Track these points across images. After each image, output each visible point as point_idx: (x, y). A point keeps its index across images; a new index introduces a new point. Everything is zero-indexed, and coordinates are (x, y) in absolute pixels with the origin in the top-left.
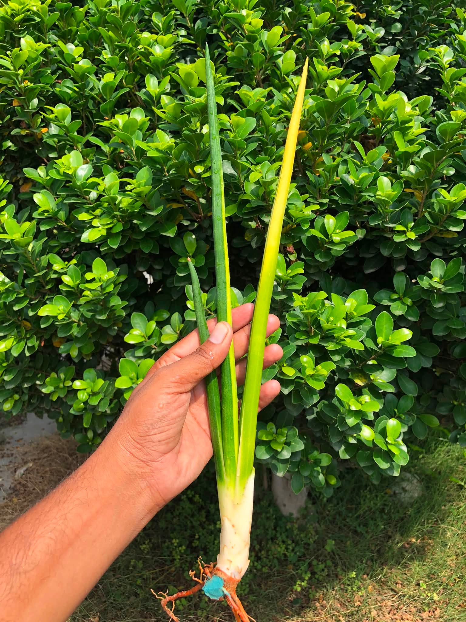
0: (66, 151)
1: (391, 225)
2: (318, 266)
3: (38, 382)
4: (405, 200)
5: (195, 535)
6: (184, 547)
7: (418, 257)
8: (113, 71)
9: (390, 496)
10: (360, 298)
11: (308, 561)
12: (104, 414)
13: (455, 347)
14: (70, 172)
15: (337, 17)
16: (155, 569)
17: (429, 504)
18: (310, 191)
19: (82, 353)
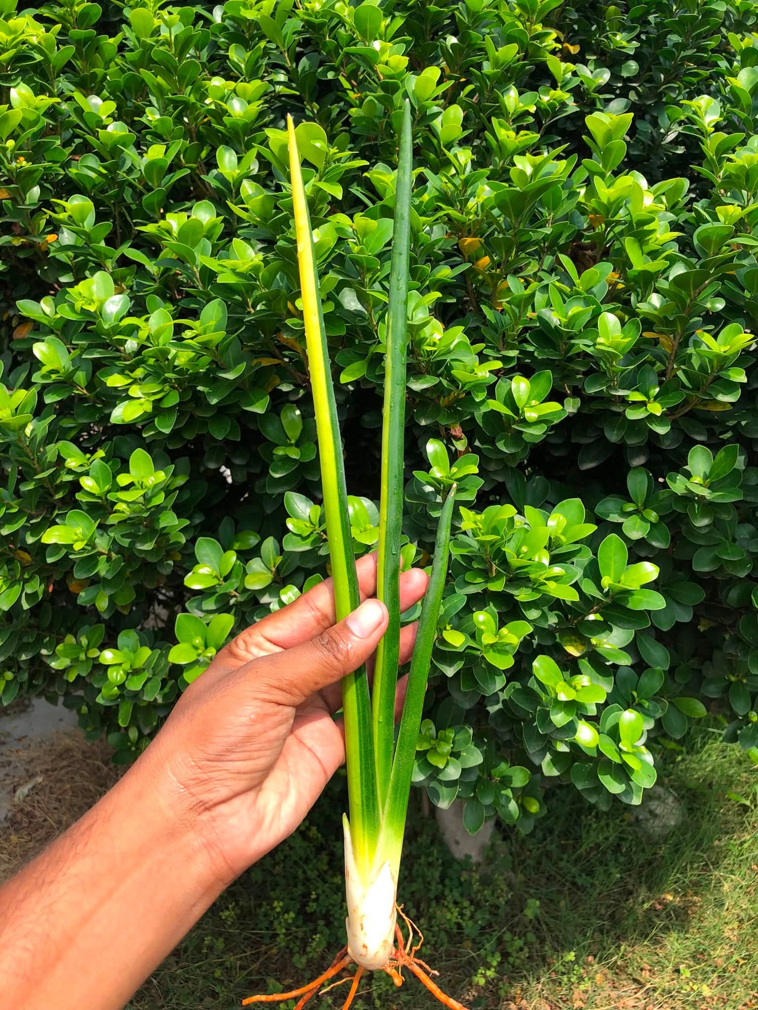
0: (87, 273)
1: (621, 393)
2: (503, 459)
3: (44, 652)
4: (643, 351)
5: (311, 894)
6: (292, 914)
7: (667, 442)
8: (164, 140)
9: (630, 825)
10: (573, 512)
11: (496, 934)
12: (153, 705)
13: (730, 589)
14: (92, 309)
15: (529, 52)
16: (245, 952)
17: (693, 837)
18: (488, 337)
19: (115, 604)
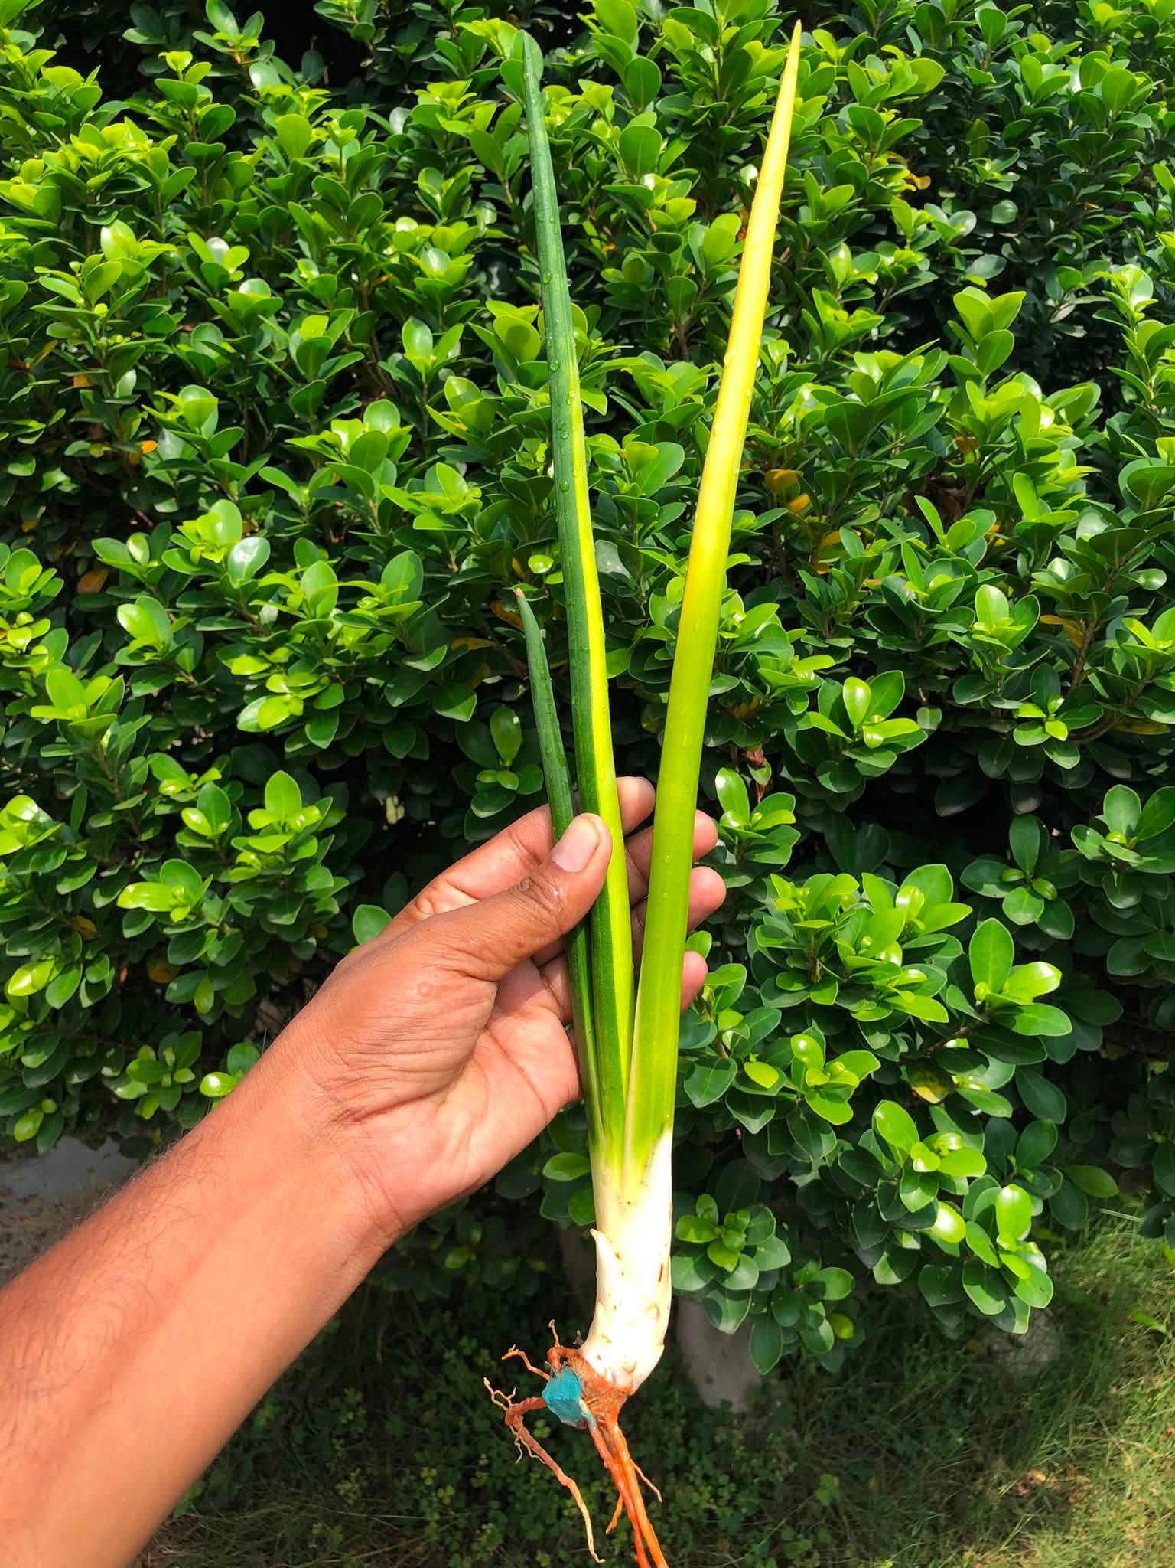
0: (203, 503)
1: (1008, 705)
2: (826, 800)
3: (107, 1071)
4: (1041, 643)
5: (478, 1458)
6: (451, 1491)
7: (1071, 779)
8: (324, 308)
9: (980, 1359)
10: (934, 885)
11: (770, 1530)
13: (1160, 1003)
14: (216, 558)
15: (868, 195)
16: (375, 1549)
17: (1078, 1381)
18: (806, 616)
19: (223, 1002)
